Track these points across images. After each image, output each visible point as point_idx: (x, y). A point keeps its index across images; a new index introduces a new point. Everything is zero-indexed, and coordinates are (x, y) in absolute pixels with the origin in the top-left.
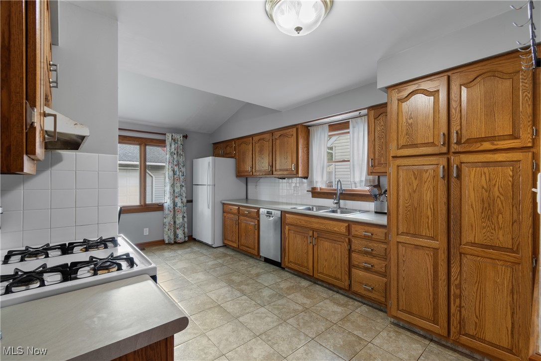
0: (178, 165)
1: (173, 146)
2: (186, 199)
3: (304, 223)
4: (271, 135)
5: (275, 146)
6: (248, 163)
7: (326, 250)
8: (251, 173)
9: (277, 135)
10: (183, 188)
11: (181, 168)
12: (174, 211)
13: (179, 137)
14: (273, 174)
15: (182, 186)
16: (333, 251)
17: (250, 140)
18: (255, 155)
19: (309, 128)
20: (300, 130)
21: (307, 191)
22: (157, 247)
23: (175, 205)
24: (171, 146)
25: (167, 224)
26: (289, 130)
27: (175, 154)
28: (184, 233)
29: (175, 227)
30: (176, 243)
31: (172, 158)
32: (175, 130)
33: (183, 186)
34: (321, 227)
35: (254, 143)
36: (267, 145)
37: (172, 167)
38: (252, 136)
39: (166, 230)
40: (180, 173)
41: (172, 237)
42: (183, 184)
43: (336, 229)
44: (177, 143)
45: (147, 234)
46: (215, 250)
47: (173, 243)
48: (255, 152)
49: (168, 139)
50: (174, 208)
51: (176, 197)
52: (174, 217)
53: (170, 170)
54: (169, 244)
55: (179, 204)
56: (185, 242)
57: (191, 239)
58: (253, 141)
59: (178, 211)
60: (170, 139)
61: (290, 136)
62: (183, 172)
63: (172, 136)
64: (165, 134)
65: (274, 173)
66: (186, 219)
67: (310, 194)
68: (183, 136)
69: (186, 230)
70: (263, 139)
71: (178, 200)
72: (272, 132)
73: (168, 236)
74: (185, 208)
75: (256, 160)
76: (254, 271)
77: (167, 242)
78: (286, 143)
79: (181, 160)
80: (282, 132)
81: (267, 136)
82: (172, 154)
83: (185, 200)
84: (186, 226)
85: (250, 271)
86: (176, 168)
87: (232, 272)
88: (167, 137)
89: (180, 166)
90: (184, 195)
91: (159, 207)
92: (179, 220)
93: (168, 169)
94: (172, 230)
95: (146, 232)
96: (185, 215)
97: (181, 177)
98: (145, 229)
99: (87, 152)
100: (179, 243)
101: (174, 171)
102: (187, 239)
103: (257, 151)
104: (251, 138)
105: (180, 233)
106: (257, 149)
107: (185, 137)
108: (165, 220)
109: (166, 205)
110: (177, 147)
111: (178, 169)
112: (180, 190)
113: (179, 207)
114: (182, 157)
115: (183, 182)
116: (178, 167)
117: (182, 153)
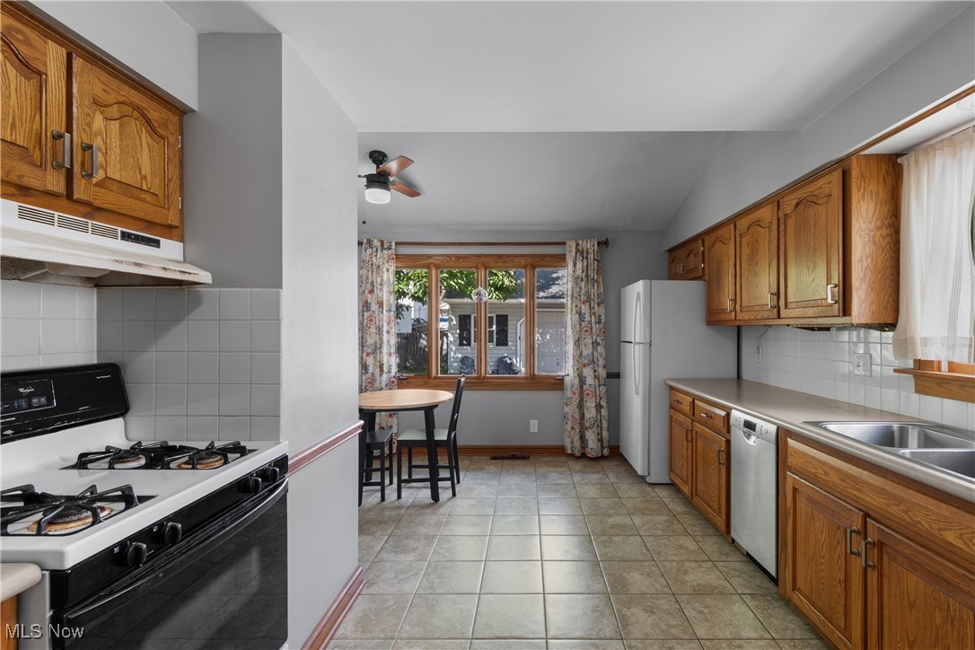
0: (588, 300)
1: (579, 265)
2: (605, 372)
3: (837, 481)
4: (776, 208)
5: (785, 235)
6: (726, 289)
7: (912, 606)
8: (733, 313)
9: (789, 204)
10: (599, 347)
11: (593, 308)
12: (582, 392)
13: (590, 245)
14: (779, 317)
15: (595, 344)
16: (938, 621)
17: (730, 230)
18: (741, 269)
19: (899, 160)
20: (855, 174)
21: (895, 371)
22: (549, 459)
23: (582, 381)
24: (575, 264)
25: (570, 417)
26: (820, 182)
27: (582, 280)
28: (601, 440)
29: (582, 424)
30: (584, 456)
31: (578, 290)
32: (583, 232)
33: (598, 344)
34: (894, 509)
35: (738, 238)
36: (766, 238)
37: (576, 306)
38: (733, 220)
39: (569, 428)
40: (593, 317)
41: (577, 444)
42: (598, 340)
43: (950, 536)
44: (587, 258)
45: (536, 431)
46: (649, 489)
47: (578, 455)
48: (741, 260)
49: (571, 251)
50: (581, 387)
51: (584, 366)
52: (581, 406)
53: (574, 312)
54: (572, 456)
55: (590, 381)
56: (603, 457)
57: (614, 454)
58: (738, 232)
59: (588, 394)
60: (574, 251)
61: (825, 200)
62: (600, 316)
63: (578, 245)
64: (564, 243)
65: (784, 313)
66: (604, 412)
67: (909, 381)
68: (599, 243)
69: (605, 433)
70: (758, 223)
71: (588, 372)
72: (775, 200)
73: (571, 442)
74: (603, 389)
75: (743, 281)
76: (698, 576)
77: (569, 452)
78: (812, 223)
79: (594, 291)
80: (800, 194)
81: (766, 214)
82: (577, 280)
83: (602, 373)
84: (605, 424)
85: (685, 573)
86: (585, 309)
87: (641, 557)
88: (568, 248)
89: (592, 303)
90: (601, 362)
91: (558, 384)
92: (591, 413)
93: (572, 311)
94: (577, 431)
95: (534, 426)
96: (603, 403)
97: (593, 325)
98: (532, 421)
99: (236, 287)
100: (590, 458)
101: (580, 314)
102: (606, 452)
103: (745, 258)
104: (732, 226)
105: (591, 436)
106: (746, 251)
107: (604, 244)
108: (567, 409)
109: (567, 380)
110: (587, 266)
111: (589, 310)
112: (591, 351)
113: (590, 385)
114: (596, 284)
115: (598, 336)
116: (587, 306)
117: (596, 277)
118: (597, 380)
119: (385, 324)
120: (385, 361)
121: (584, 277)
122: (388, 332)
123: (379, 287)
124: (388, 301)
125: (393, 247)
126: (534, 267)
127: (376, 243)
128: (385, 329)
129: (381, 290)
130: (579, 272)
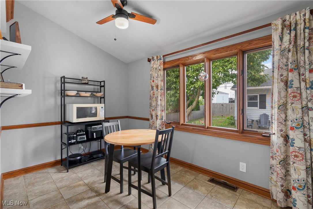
0: (297, 68)
1: (286, 38)
11: (304, 75)
13: (300, 16)
22: (253, 197)
23: (288, 142)
24: (281, 39)
27: (289, 51)
37: (282, 75)
40: (303, 83)
44: (295, 30)
45: (245, 171)
49: (276, 29)
51: (292, 128)
59: (297, 156)
60: (280, 27)
63: (284, 21)
64: (270, 24)
68: (311, 12)
71: (295, 135)
73: (276, 191)
77: (275, 198)
86: (292, 76)
88: (273, 27)
89: (303, 70)
95: (243, 167)
98: (241, 163)
101: (286, 81)
109: (274, 138)
110: (296, 36)
111: (297, 77)
112: (300, 115)
113: (300, 148)
114: (307, 52)
115: (309, 101)
116: (296, 73)
117: (307, 44)
118: (307, 144)
119: (159, 96)
120: (159, 113)
121: (291, 47)
122: (161, 100)
123: (156, 78)
124: (161, 85)
125: (162, 58)
126: (244, 52)
127: (155, 58)
128: (159, 98)
129: (157, 80)
130: (286, 44)
